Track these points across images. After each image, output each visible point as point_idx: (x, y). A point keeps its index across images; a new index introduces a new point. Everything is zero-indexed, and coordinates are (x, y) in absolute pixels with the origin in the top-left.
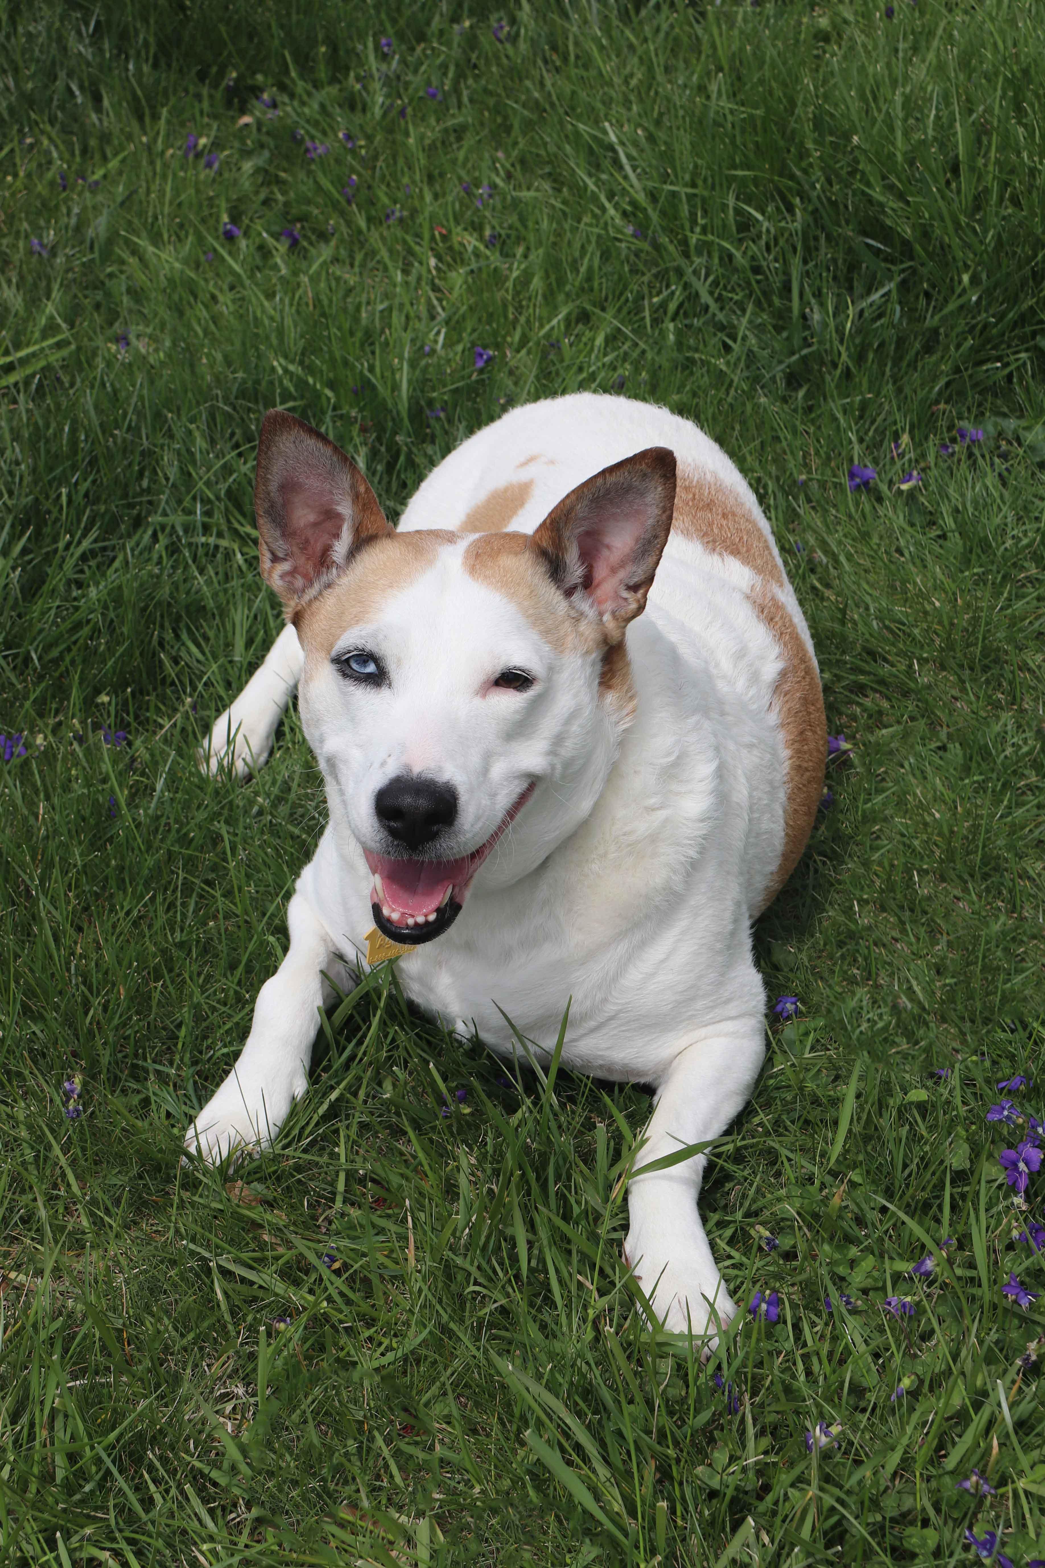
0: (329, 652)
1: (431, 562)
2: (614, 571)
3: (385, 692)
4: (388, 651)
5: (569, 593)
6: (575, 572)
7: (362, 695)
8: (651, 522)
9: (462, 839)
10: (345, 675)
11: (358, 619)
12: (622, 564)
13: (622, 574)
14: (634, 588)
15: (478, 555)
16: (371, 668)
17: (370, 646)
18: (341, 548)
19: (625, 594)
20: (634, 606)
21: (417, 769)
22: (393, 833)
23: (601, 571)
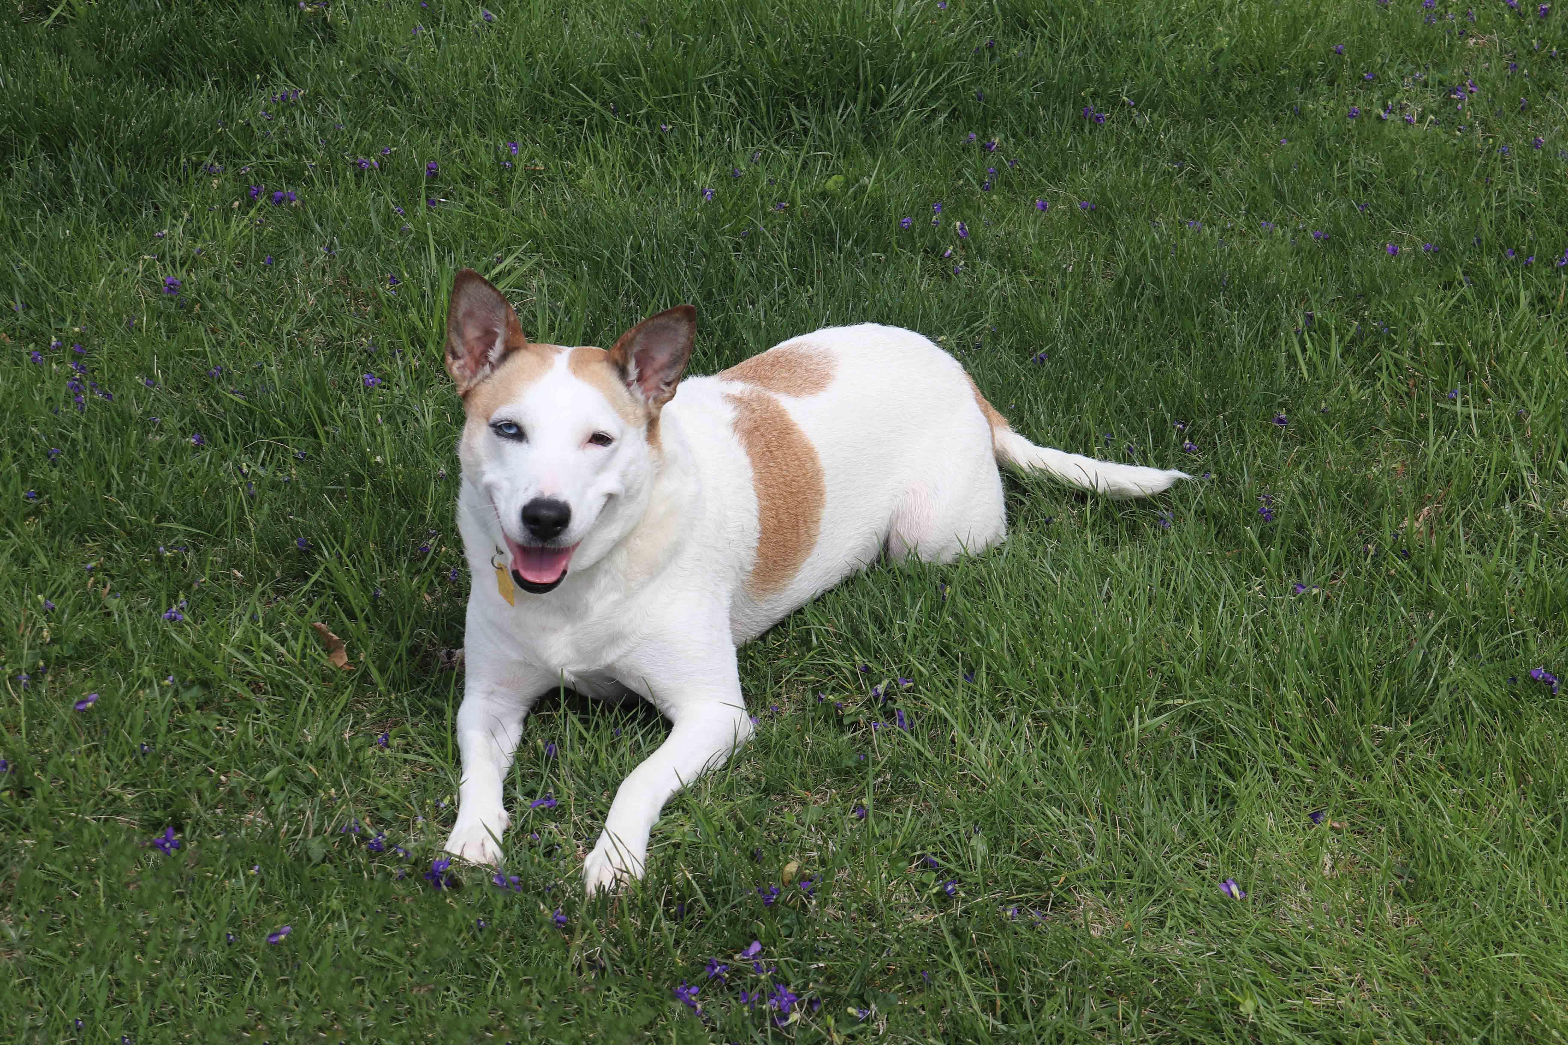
0: (487, 419)
1: (551, 366)
2: (656, 372)
3: (524, 445)
4: (526, 422)
5: (628, 385)
6: (633, 371)
7: (511, 447)
8: (679, 346)
9: (573, 534)
10: (498, 434)
11: (506, 401)
12: (662, 369)
13: (661, 375)
14: (668, 384)
15: (577, 362)
16: (512, 431)
17: (516, 419)
18: (494, 354)
19: (663, 387)
20: (667, 395)
21: (547, 494)
22: (533, 532)
23: (648, 372)
